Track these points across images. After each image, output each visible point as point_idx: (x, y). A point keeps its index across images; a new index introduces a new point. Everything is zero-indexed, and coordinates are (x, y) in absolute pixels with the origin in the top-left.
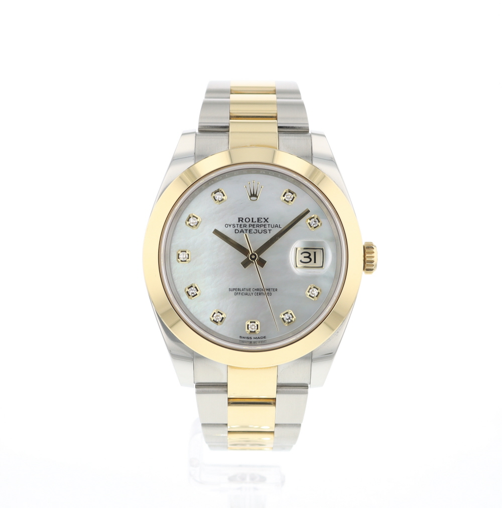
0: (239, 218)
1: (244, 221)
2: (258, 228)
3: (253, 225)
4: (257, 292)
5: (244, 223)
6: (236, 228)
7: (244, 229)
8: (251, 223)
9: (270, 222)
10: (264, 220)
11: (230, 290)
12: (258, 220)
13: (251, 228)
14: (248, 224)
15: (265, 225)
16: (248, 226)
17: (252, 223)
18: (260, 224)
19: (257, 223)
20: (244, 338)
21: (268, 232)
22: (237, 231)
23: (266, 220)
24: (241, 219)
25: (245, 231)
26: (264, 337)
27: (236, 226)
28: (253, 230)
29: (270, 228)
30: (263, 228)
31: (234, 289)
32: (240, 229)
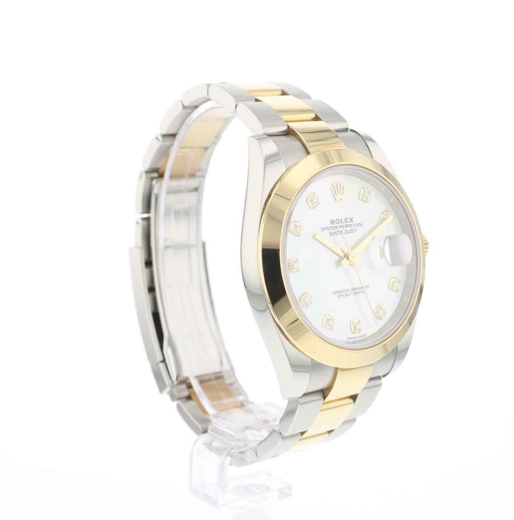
0: (331, 221)
1: (335, 223)
2: (346, 229)
3: (342, 226)
4: (353, 291)
5: (336, 225)
6: (330, 231)
7: (336, 230)
8: (340, 224)
9: (356, 221)
10: (349, 220)
11: (334, 293)
12: (346, 220)
13: (341, 229)
14: (338, 225)
15: (351, 225)
16: (338, 228)
17: (342, 224)
18: (347, 224)
19: (345, 224)
20: (351, 338)
21: (354, 231)
22: (331, 234)
23: (351, 220)
24: (332, 221)
25: (337, 233)
26: (365, 335)
27: (330, 228)
28: (343, 230)
29: (356, 227)
30: (350, 228)
31: (337, 292)
32: (333, 231)
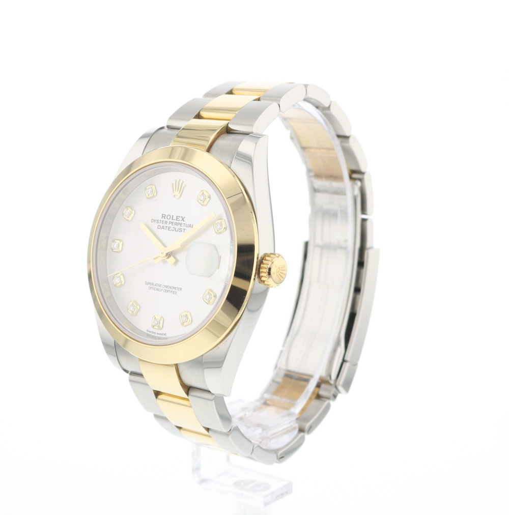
0: (163, 215)
1: (166, 217)
2: (175, 226)
3: (172, 223)
4: (165, 289)
5: (166, 220)
6: (159, 224)
7: (165, 225)
8: (171, 220)
9: (187, 221)
10: (181, 219)
11: (146, 283)
12: (177, 218)
13: (170, 225)
14: (168, 221)
15: (181, 224)
16: (168, 223)
17: (172, 221)
18: (177, 222)
19: (175, 221)
20: (150, 332)
21: (183, 230)
22: (159, 227)
23: (183, 219)
24: (164, 216)
25: (165, 228)
26: (165, 334)
27: (159, 221)
28: (172, 227)
29: (185, 228)
30: (179, 227)
31: (149, 283)
32: (162, 225)
